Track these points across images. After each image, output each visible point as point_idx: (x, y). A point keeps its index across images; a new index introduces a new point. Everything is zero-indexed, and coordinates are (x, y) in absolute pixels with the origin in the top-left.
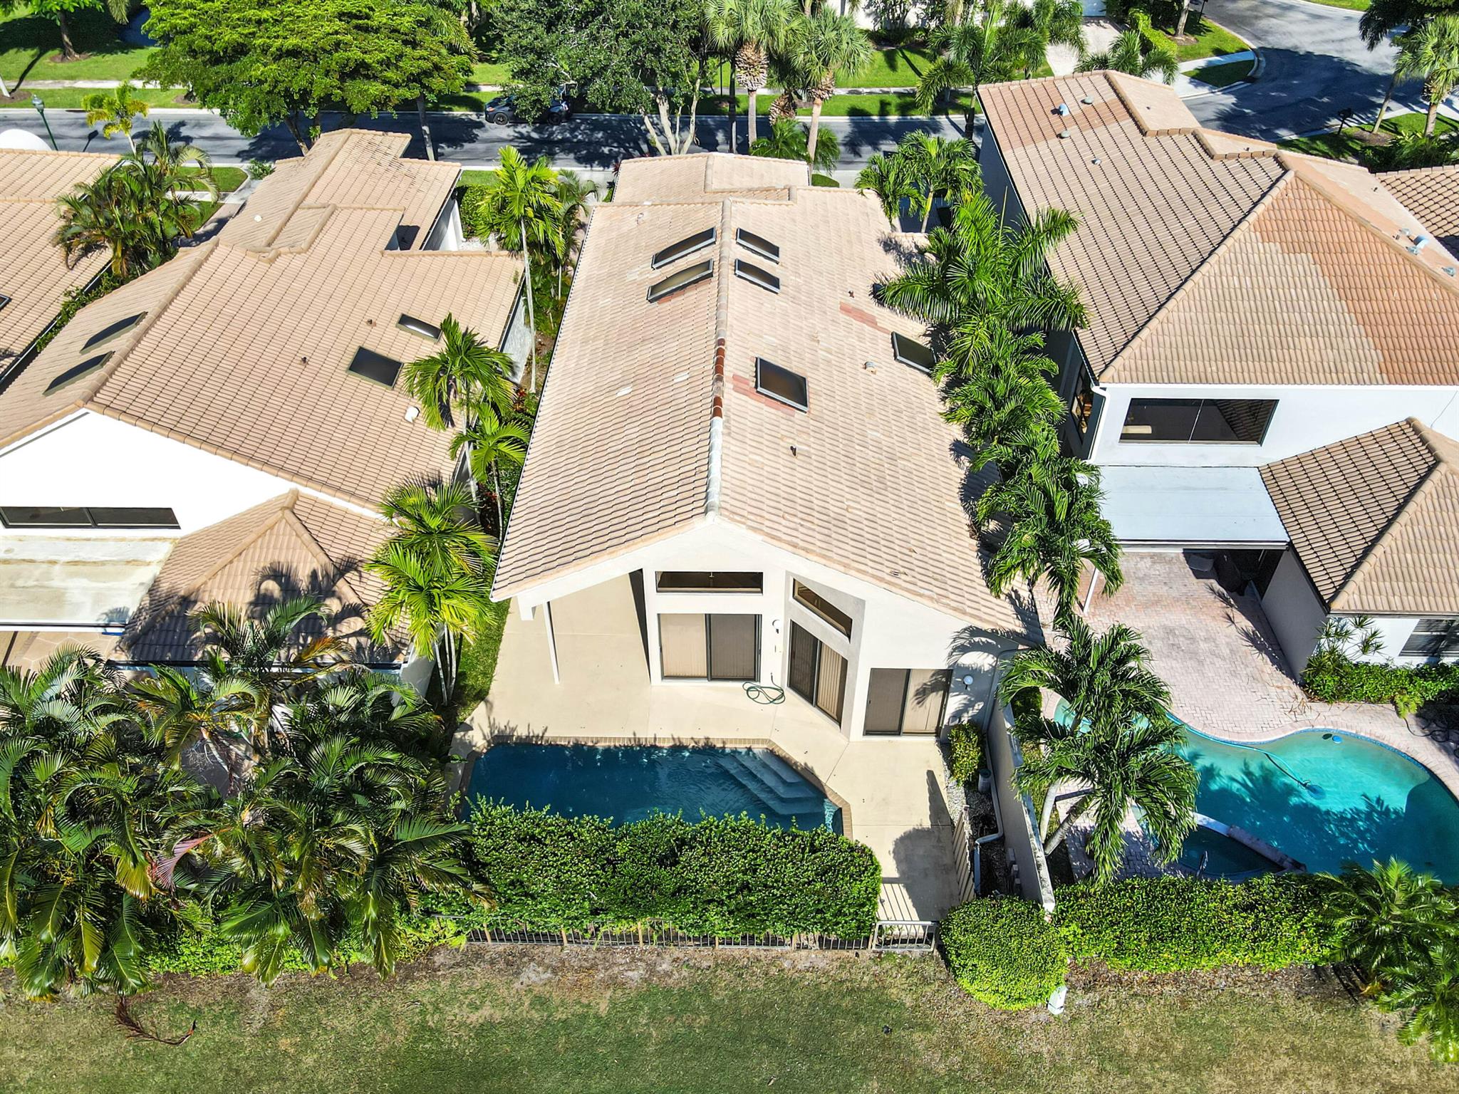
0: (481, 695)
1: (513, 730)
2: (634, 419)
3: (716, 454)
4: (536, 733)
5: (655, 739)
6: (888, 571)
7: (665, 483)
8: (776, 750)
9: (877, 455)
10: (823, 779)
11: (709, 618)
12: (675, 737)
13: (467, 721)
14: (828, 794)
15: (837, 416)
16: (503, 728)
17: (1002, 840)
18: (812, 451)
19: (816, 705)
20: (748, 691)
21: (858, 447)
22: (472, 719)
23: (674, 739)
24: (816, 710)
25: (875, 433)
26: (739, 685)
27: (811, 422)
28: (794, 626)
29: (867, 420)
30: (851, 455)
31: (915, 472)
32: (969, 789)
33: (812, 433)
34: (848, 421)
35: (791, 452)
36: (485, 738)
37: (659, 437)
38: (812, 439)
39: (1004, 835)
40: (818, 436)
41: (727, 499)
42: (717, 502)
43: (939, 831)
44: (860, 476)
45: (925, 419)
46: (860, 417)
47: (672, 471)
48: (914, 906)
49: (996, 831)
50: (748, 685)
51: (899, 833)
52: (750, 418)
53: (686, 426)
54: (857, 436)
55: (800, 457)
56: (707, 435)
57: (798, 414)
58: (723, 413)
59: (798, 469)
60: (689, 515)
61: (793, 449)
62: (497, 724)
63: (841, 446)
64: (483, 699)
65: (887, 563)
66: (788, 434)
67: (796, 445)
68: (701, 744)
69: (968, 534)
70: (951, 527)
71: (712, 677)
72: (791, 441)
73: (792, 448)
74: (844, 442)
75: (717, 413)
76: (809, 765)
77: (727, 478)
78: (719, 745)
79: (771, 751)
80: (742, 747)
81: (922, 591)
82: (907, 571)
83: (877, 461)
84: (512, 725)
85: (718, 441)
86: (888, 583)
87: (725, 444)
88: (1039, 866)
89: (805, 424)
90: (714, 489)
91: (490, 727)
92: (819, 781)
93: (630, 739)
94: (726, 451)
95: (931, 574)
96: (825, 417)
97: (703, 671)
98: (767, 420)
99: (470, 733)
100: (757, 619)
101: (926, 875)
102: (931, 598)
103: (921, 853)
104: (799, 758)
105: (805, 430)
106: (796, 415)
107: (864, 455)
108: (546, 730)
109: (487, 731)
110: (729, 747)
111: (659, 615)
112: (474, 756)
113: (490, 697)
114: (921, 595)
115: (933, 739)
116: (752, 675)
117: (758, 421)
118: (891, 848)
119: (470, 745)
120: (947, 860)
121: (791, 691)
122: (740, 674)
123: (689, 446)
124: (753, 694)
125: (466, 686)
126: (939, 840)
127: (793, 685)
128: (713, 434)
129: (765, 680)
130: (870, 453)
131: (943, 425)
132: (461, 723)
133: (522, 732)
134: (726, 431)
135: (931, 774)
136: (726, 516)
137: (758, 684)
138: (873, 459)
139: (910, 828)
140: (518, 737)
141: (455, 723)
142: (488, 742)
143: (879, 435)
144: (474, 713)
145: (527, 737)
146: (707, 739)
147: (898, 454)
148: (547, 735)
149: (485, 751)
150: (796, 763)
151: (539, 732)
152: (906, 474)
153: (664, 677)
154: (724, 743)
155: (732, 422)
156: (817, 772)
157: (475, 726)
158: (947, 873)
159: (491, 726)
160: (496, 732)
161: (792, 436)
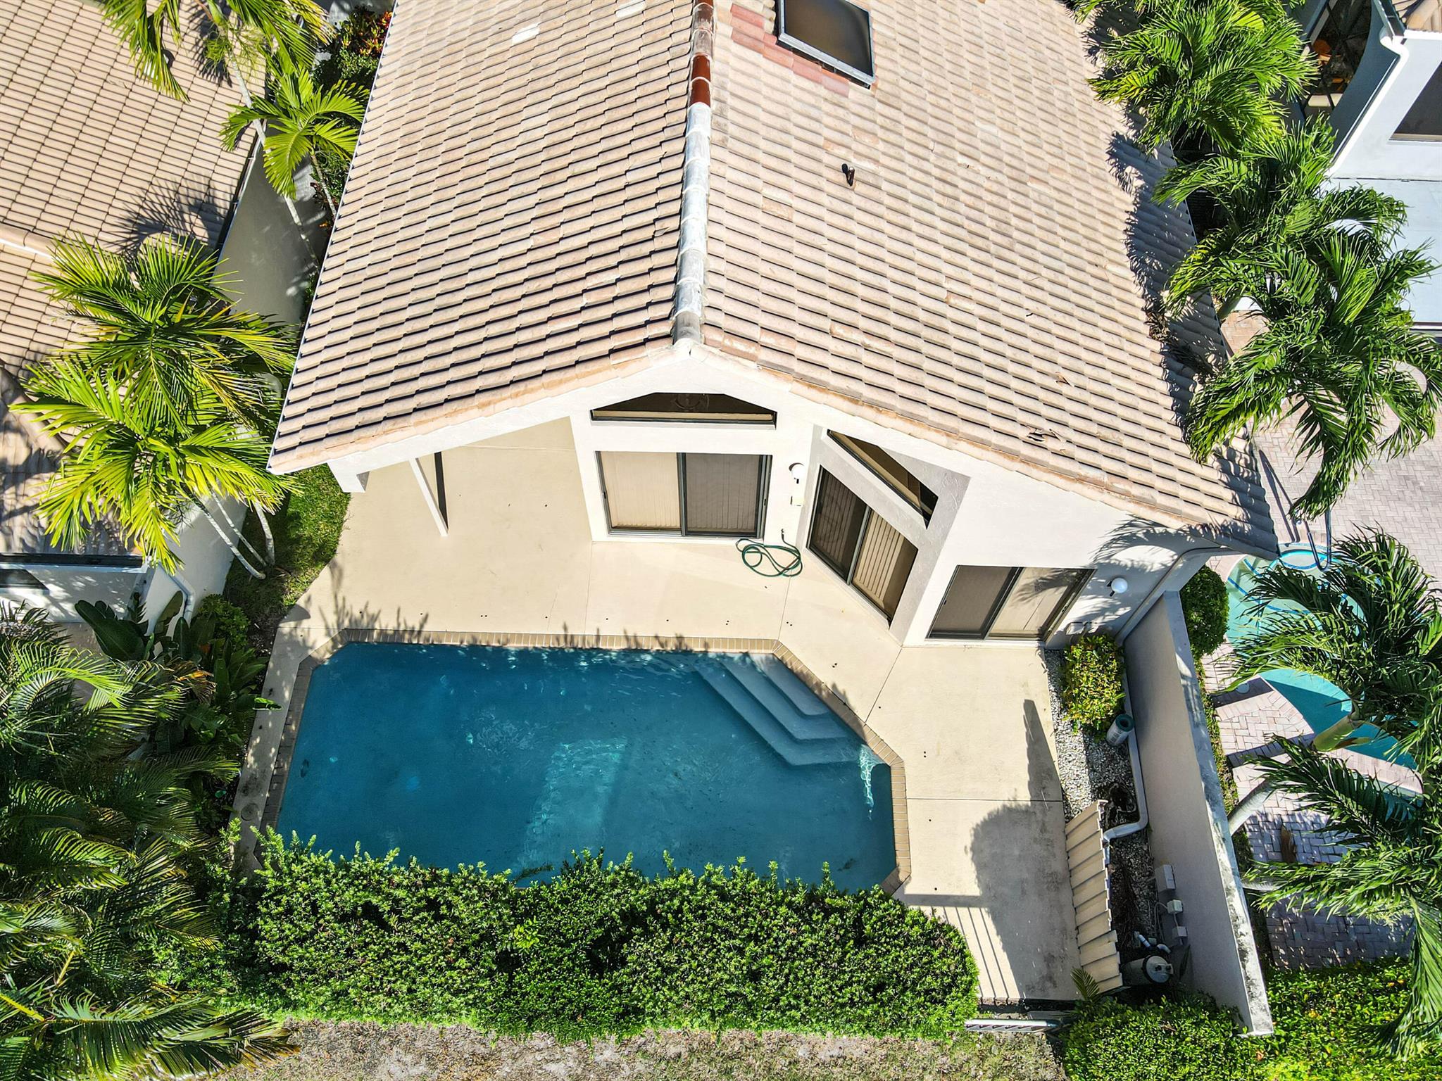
0: (324, 554)
1: (374, 618)
2: (540, 96)
3: (697, 192)
4: (410, 625)
5: (598, 637)
6: (1024, 433)
7: (594, 250)
8: (787, 660)
9: (993, 175)
10: (861, 714)
11: (683, 458)
12: (630, 634)
13: (301, 602)
14: (869, 740)
15: (922, 92)
16: (357, 615)
17: (1145, 833)
18: (882, 172)
19: (853, 583)
20: (744, 552)
21: (961, 159)
22: (309, 599)
23: (627, 638)
24: (850, 590)
25: (988, 127)
26: (730, 542)
27: (879, 107)
28: (825, 475)
29: (974, 99)
30: (949, 178)
31: (1057, 206)
32: (1091, 736)
33: (880, 133)
34: (943, 103)
35: (842, 178)
36: (328, 634)
37: (583, 140)
38: (881, 146)
39: (1148, 826)
40: (892, 138)
41: (718, 300)
42: (699, 314)
43: (1044, 812)
44: (966, 223)
45: (1067, 94)
46: (963, 93)
47: (608, 222)
48: (1005, 948)
49: (1134, 818)
50: (744, 543)
51: (980, 814)
52: (765, 103)
53: (637, 119)
54: (958, 135)
55: (858, 187)
56: (678, 146)
57: (854, 91)
58: (713, 92)
59: (860, 216)
60: (639, 336)
61: (848, 173)
62: (348, 608)
63: (932, 158)
64: (327, 560)
65: (1022, 417)
66: (837, 137)
67: (854, 163)
68: (671, 647)
69: (1146, 330)
70: (1121, 318)
71: (688, 530)
72: (842, 152)
73: (845, 169)
74: (939, 148)
75: (699, 93)
76: (840, 688)
77: (719, 249)
78: (698, 648)
79: (780, 661)
80: (734, 652)
81: (1085, 471)
82: (1056, 428)
83: (995, 188)
84: (372, 610)
85: (700, 161)
86: (1027, 461)
87: (716, 167)
88: (1243, 953)
89: (866, 113)
90: (693, 279)
91: (337, 612)
92: (856, 718)
93: (557, 638)
94: (717, 183)
95: (1094, 429)
96: (904, 95)
97: (675, 521)
98: (798, 106)
99: (305, 623)
100: (763, 463)
101: (1024, 892)
102: (1097, 484)
103: (1017, 852)
104: (824, 675)
105: (869, 126)
106: (851, 94)
107: (971, 176)
108: (425, 619)
109: (332, 620)
110: (713, 651)
111: (598, 454)
112: (310, 666)
113: (338, 558)
114: (1082, 480)
115: (1034, 644)
116: (751, 529)
117: (780, 110)
118: (968, 840)
119: (305, 646)
120: (1057, 866)
121: (813, 555)
122: (731, 525)
123: (643, 165)
124: (752, 558)
125: (298, 540)
126: (1043, 829)
127: (814, 546)
128: (692, 144)
129: (771, 536)
130: (983, 170)
131: (1096, 105)
132: (291, 607)
133: (387, 623)
134: (717, 136)
135: (1030, 707)
136: (715, 344)
137: (759, 541)
138: (987, 184)
139: (997, 806)
140: (382, 632)
141: (280, 607)
142: (333, 640)
143: (994, 130)
144: (312, 589)
145: (396, 631)
146: (680, 638)
147: (1029, 170)
148: (427, 628)
149: (328, 655)
150: (818, 684)
151: (414, 623)
152: (1043, 211)
153: (614, 528)
154: (706, 645)
155: (730, 114)
156: (853, 701)
157: (313, 610)
158: (1057, 889)
159: (339, 612)
160: (346, 623)
161: (846, 140)
